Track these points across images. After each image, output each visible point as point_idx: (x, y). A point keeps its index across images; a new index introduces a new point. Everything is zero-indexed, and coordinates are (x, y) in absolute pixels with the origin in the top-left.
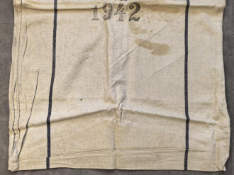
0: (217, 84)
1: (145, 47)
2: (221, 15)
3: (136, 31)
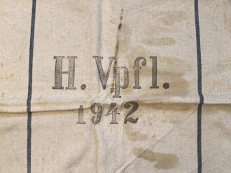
1: (146, 158)
3: (134, 136)
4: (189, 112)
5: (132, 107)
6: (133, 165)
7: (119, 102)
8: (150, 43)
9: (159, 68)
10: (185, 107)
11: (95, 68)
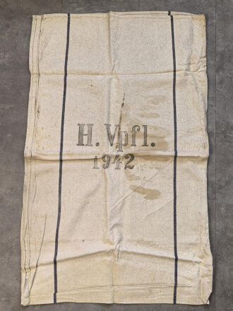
0: (201, 226)
1: (139, 192)
2: (206, 163)
3: (131, 177)
4: (168, 163)
5: (130, 158)
6: (130, 197)
7: (122, 154)
8: (142, 116)
9: (148, 132)
10: (165, 158)
11: (106, 132)
